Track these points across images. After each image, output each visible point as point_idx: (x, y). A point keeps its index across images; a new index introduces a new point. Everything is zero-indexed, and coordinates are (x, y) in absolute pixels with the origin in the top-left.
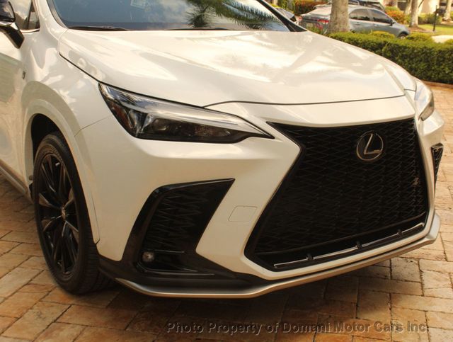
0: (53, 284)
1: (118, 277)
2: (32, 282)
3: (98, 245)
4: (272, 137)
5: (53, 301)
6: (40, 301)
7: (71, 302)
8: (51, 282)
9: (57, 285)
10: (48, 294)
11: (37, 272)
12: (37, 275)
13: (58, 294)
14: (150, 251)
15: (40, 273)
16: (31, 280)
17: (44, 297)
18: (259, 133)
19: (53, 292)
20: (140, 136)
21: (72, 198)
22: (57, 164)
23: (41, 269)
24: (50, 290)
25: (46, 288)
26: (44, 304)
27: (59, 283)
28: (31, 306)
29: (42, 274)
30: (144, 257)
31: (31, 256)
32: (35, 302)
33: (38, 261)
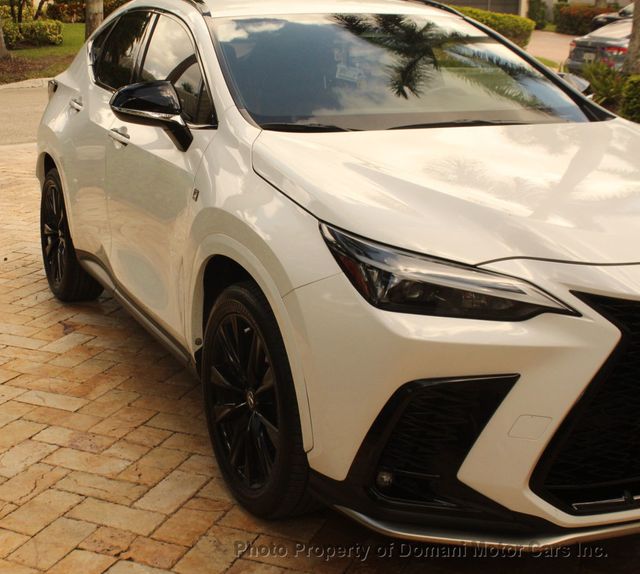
0: (229, 500)
1: (340, 505)
2: (199, 494)
3: (309, 455)
4: (578, 314)
5: (234, 526)
6: (215, 524)
7: (260, 530)
8: (225, 497)
9: (236, 502)
10: (224, 516)
11: (204, 479)
12: (205, 485)
13: (238, 516)
14: (388, 471)
15: (208, 482)
16: (198, 491)
17: (220, 519)
18: (559, 307)
19: (232, 511)
20: (381, 306)
21: (269, 381)
22: (246, 330)
23: (210, 475)
24: (226, 508)
25: (221, 506)
26: (221, 530)
27: (237, 499)
28: (204, 531)
29: (211, 483)
30: (379, 479)
31: (192, 454)
32: (209, 526)
33: (203, 464)
